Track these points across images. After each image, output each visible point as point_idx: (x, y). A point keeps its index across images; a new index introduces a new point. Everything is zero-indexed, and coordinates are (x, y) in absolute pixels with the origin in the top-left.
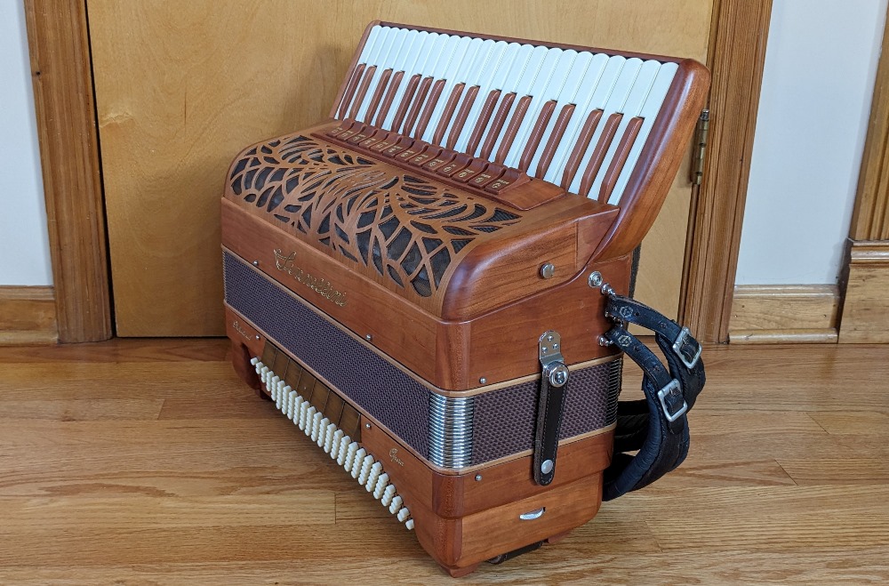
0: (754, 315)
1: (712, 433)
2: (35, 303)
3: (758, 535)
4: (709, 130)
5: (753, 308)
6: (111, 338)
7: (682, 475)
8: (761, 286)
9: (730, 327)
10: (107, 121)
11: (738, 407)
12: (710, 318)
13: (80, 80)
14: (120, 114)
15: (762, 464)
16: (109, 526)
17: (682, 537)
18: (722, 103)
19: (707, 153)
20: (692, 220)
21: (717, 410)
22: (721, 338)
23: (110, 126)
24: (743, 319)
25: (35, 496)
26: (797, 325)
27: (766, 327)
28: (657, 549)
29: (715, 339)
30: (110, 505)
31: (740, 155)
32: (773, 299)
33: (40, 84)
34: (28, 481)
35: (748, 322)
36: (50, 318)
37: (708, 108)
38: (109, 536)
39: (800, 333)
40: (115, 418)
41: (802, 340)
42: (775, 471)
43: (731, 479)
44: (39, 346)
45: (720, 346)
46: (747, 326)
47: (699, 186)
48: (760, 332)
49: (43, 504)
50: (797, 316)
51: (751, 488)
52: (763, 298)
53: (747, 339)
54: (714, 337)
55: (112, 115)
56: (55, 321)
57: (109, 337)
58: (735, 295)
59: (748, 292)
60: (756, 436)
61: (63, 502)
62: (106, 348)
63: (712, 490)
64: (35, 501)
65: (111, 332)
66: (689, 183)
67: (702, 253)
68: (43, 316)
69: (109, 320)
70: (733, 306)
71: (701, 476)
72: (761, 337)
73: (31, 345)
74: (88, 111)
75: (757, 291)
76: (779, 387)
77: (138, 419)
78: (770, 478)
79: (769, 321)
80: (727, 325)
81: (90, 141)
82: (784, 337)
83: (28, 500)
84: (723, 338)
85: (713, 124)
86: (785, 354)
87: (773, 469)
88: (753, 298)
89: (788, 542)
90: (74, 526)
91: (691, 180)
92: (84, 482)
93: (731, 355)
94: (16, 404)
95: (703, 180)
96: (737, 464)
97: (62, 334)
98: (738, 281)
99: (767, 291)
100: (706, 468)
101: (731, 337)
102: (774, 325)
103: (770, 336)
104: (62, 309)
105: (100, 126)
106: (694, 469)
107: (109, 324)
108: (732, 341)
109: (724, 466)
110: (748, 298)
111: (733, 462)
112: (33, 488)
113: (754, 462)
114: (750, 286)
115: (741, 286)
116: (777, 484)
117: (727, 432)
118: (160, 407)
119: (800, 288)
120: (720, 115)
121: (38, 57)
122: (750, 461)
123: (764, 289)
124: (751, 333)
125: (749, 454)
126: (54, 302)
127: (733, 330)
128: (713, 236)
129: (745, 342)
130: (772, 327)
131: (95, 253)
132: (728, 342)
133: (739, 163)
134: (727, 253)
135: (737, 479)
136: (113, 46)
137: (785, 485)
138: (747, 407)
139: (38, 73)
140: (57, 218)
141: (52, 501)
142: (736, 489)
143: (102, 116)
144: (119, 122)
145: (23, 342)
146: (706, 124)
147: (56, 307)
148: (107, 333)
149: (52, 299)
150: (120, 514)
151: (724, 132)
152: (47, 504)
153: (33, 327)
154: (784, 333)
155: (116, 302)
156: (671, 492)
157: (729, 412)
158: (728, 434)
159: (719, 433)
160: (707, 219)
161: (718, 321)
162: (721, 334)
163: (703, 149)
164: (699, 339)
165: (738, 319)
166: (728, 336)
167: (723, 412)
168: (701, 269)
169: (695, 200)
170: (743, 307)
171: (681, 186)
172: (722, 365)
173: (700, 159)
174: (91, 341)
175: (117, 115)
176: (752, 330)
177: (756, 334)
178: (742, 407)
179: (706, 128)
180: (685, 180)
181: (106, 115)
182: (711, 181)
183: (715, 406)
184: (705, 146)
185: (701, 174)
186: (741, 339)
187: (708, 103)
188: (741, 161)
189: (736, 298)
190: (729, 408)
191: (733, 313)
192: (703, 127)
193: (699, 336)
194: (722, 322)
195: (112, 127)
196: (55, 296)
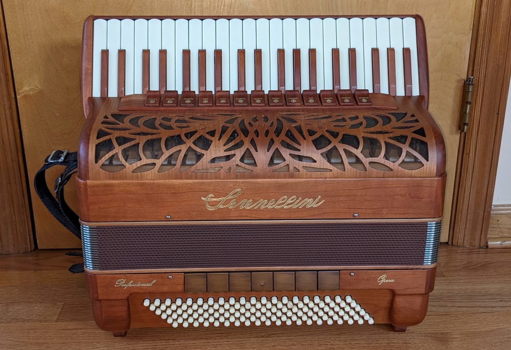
0: (506, 227)
1: (483, 329)
4: (473, 92)
5: (506, 222)
6: (34, 250)
9: (488, 236)
10: (23, 92)
11: (500, 304)
12: (474, 229)
14: (33, 87)
18: (483, 71)
19: (471, 109)
21: (485, 307)
22: (482, 244)
23: (25, 97)
24: (498, 229)
29: (477, 245)
31: (496, 112)
35: (502, 232)
37: (472, 75)
40: (24, 320)
45: (481, 250)
46: (501, 235)
47: (465, 133)
53: (501, 244)
54: (476, 243)
55: (26, 88)
57: (33, 249)
58: (492, 212)
59: (502, 210)
62: (30, 258)
65: (33, 246)
66: (457, 131)
67: (468, 183)
69: (32, 237)
70: (491, 220)
74: (7, 86)
75: (508, 209)
80: (486, 235)
81: (10, 108)
84: (483, 243)
85: (476, 87)
88: (505, 214)
91: (460, 129)
93: (489, 258)
95: (468, 129)
98: (495, 202)
101: (489, 243)
105: (18, 97)
107: (32, 240)
108: (489, 247)
110: (502, 214)
114: (503, 206)
115: (496, 206)
117: (495, 328)
118: (60, 310)
120: (482, 80)
124: (503, 240)
127: (490, 238)
128: (476, 170)
129: (499, 246)
131: (18, 189)
132: (487, 247)
133: (496, 116)
134: (486, 182)
136: (24, 37)
143: (18, 89)
144: (31, 93)
146: (471, 87)
148: (30, 246)
151: (485, 93)
155: (36, 224)
157: (494, 309)
158: (496, 330)
159: (488, 329)
160: (471, 157)
161: (479, 232)
162: (482, 240)
163: (469, 106)
164: (465, 244)
165: (494, 229)
166: (487, 243)
167: (490, 309)
168: (467, 194)
169: (462, 143)
170: (498, 221)
171: (452, 133)
172: (484, 267)
173: (466, 112)
174: (19, 253)
175: (30, 88)
176: (505, 237)
177: (508, 241)
178: (504, 304)
179: (471, 90)
180: (454, 129)
181: (22, 88)
182: (474, 129)
183: (483, 304)
184: (470, 103)
185: (467, 124)
186: (497, 244)
187: (473, 71)
188: (498, 114)
189: (493, 214)
190: (494, 305)
191: (490, 226)
192: (469, 89)
193: (465, 242)
194: (483, 232)
195: (27, 97)
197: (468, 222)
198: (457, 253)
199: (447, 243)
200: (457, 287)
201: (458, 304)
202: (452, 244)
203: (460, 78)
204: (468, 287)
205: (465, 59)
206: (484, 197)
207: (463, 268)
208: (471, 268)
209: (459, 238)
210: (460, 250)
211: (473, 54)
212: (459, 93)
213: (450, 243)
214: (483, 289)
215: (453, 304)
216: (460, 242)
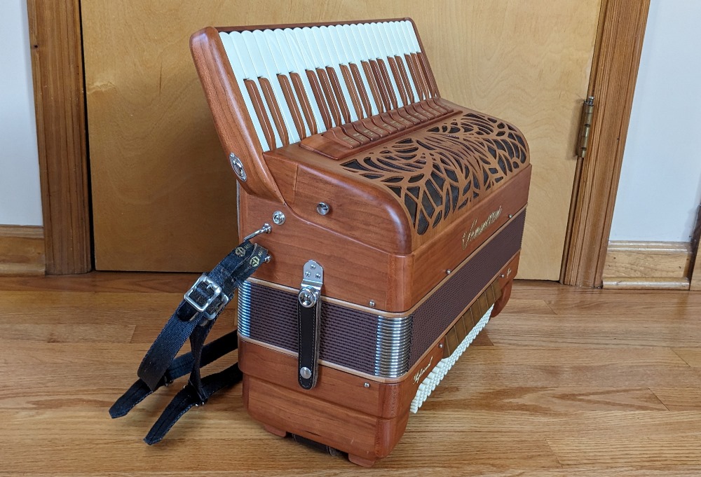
0: (623, 265)
1: (596, 364)
2: (26, 240)
3: (641, 454)
4: (593, 113)
5: (623, 260)
6: (91, 271)
7: (573, 400)
8: (629, 242)
9: (604, 275)
10: (94, 88)
11: (614, 342)
12: (588, 266)
13: (72, 54)
14: (105, 83)
15: (638, 392)
16: (89, 437)
17: (578, 454)
18: (604, 91)
19: (590, 132)
20: (576, 186)
21: (598, 344)
22: (596, 283)
23: (96, 93)
24: (615, 268)
25: (24, 409)
26: (657, 274)
27: (632, 275)
28: (558, 465)
29: (591, 285)
30: (89, 418)
31: (617, 136)
32: (639, 253)
33: (37, 55)
34: (17, 395)
35: (618, 271)
36: (39, 253)
37: (593, 95)
38: (87, 446)
39: (660, 281)
40: (94, 341)
41: (661, 287)
42: (650, 398)
43: (614, 404)
44: (29, 276)
45: (595, 290)
46: (617, 274)
47: (583, 159)
48: (626, 279)
49: (30, 416)
50: (658, 267)
51: (632, 412)
52: (631, 252)
53: (617, 284)
54: (591, 282)
55: (98, 84)
56: (44, 256)
57: (89, 270)
58: (608, 249)
59: (619, 246)
60: (631, 367)
61: (48, 415)
62: (86, 280)
63: (600, 413)
64: (24, 413)
65: (90, 266)
66: (574, 156)
67: (584, 214)
68: (32, 251)
69: (89, 256)
70: (607, 258)
71: (589, 401)
72: (628, 283)
73: (21, 275)
74: (77, 80)
75: (626, 246)
76: (646, 326)
77: (113, 342)
78: (646, 404)
79: (635, 271)
80: (602, 273)
82: (647, 284)
83: (17, 412)
84: (597, 283)
85: (596, 109)
86: (648, 299)
87: (648, 396)
88: (623, 252)
89: (666, 460)
90: (57, 436)
91: (577, 154)
92: (67, 397)
93: (604, 298)
94: (8, 326)
95: (587, 155)
96: (618, 391)
97: (48, 266)
98: (611, 237)
99: (634, 247)
100: (593, 394)
101: (604, 283)
102: (639, 274)
103: (635, 283)
104: (49, 245)
105: (88, 93)
106: (583, 395)
107: (89, 259)
108: (604, 287)
109: (608, 392)
110: (619, 251)
111: (614, 389)
112: (22, 401)
113: (633, 390)
114: (621, 242)
115: (614, 242)
116: (652, 409)
117: (607, 363)
119: (661, 244)
120: (602, 101)
121: (36, 33)
122: (628, 388)
123: (631, 244)
124: (619, 279)
125: (627, 383)
126: (44, 239)
127: (606, 278)
128: (592, 200)
129: (615, 287)
130: (637, 275)
131: (79, 199)
132: (602, 287)
133: (617, 141)
134: (603, 214)
135: (620, 405)
136: (101, 26)
137: (659, 410)
138: (623, 342)
139: (36, 47)
141: (37, 413)
142: (619, 413)
143: (89, 84)
144: (103, 90)
145: (15, 272)
146: (591, 108)
147: (45, 243)
148: (86, 266)
149: (43, 237)
150: (98, 426)
151: (605, 115)
152: (33, 416)
153: (23, 260)
154: (647, 281)
155: (95, 241)
156: (566, 415)
157: (607, 346)
158: (609, 365)
159: (601, 364)
160: (588, 186)
161: (594, 270)
162: (596, 280)
163: (588, 129)
164: (578, 283)
165: (610, 268)
166: (602, 282)
167: (602, 346)
168: (582, 227)
169: (579, 170)
170: (615, 258)
171: (568, 159)
172: (598, 306)
173: (584, 136)
174: (73, 273)
175: (102, 84)
176: (621, 277)
177: (624, 281)
178: (618, 342)
179: (590, 112)
180: (572, 153)
181: (93, 83)
182: (593, 155)
183: (596, 341)
184: (590, 126)
185: (585, 149)
186: (613, 285)
187: (593, 91)
188: (619, 139)
189: (609, 251)
190: (607, 342)
191: (606, 263)
192: (589, 110)
193: (578, 282)
194: (598, 271)
195: (97, 94)
196: (45, 234)
197: (582, 258)
198: (569, 292)
199: (558, 282)
200: (567, 325)
201: (569, 340)
202: (564, 282)
203: (579, 98)
204: (580, 325)
205: (586, 77)
206: (600, 231)
207: (575, 306)
208: (582, 306)
209: (573, 275)
210: (572, 289)
211: (594, 73)
212: (578, 114)
213: (561, 282)
214: (596, 327)
215: (565, 340)
216: (573, 280)
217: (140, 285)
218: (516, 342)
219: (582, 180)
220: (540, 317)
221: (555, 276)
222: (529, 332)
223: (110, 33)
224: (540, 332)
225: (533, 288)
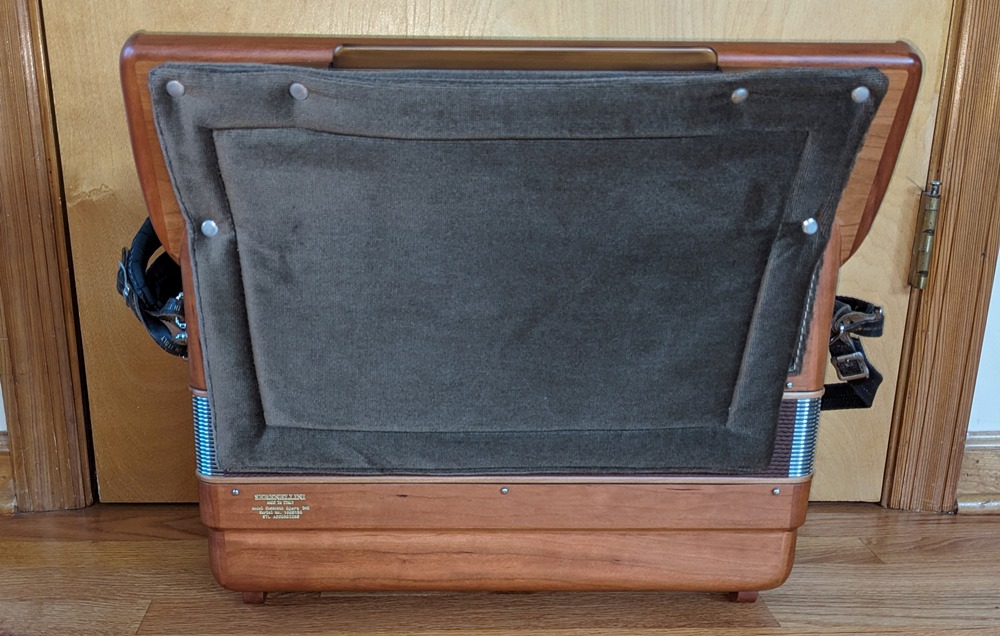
0: (991, 473)
4: (938, 210)
5: (989, 460)
6: (92, 504)
9: (958, 491)
10: (78, 196)
12: (931, 476)
13: (37, 139)
14: (98, 187)
18: (958, 170)
19: (934, 244)
20: (909, 339)
21: (967, 618)
22: (945, 505)
23: (82, 204)
24: (976, 478)
29: (936, 507)
31: (982, 248)
35: (983, 484)
36: (6, 478)
37: (938, 179)
45: (944, 517)
46: (982, 489)
47: (921, 291)
53: (982, 507)
54: (935, 505)
55: (85, 188)
56: (11, 481)
57: (88, 504)
58: (967, 445)
59: (985, 441)
62: (83, 520)
65: (90, 497)
66: (905, 288)
67: (924, 387)
69: (88, 478)
70: (964, 461)
74: (49, 182)
75: (996, 441)
80: (955, 488)
81: (54, 225)
84: (947, 505)
85: (943, 201)
88: (990, 449)
91: (909, 283)
93: (961, 531)
95: (928, 283)
97: (21, 498)
98: (971, 428)
101: (960, 504)
104: (20, 464)
105: (68, 205)
107: (88, 483)
108: (960, 511)
110: (985, 449)
114: (987, 433)
115: (974, 433)
120: (955, 189)
124: (986, 498)
126: (9, 454)
127: (962, 495)
128: (938, 363)
129: (980, 511)
131: (65, 385)
132: (956, 511)
133: (980, 258)
134: (958, 387)
136: (84, 87)
140: (8, 336)
143: (70, 190)
144: (94, 198)
146: (934, 202)
147: (12, 460)
148: (83, 497)
149: (7, 450)
151: (960, 213)
155: (96, 454)
157: (985, 623)
160: (930, 337)
161: (941, 482)
162: (946, 499)
163: (930, 238)
164: (914, 506)
165: (969, 478)
166: (956, 503)
167: (977, 622)
168: (920, 409)
169: (913, 311)
170: (978, 462)
171: (894, 292)
172: (954, 546)
173: (924, 251)
174: (61, 509)
175: (92, 188)
176: (989, 494)
177: (995, 500)
179: (934, 207)
180: (899, 283)
181: (76, 187)
182: (938, 284)
183: (963, 614)
184: (932, 233)
185: (926, 274)
186: (974, 507)
187: (938, 171)
188: (984, 255)
189: (969, 449)
190: (984, 615)
191: (963, 471)
192: (931, 206)
193: (914, 504)
194: (948, 483)
195: (86, 206)
196: (9, 445)
197: (920, 463)
198: (898, 521)
199: (878, 504)
200: (908, 583)
201: (915, 613)
202: (888, 505)
203: (912, 184)
204: (929, 582)
205: (924, 147)
206: (952, 415)
207: (915, 548)
208: (927, 548)
209: (903, 493)
210: (902, 517)
211: (939, 140)
212: (911, 214)
213: (884, 504)
214: (958, 585)
215: (906, 612)
216: (905, 501)
217: (168, 527)
218: (818, 618)
219: (919, 328)
220: (856, 569)
221: (873, 494)
222: (840, 598)
223: (100, 99)
224: (858, 596)
225: (836, 516)
